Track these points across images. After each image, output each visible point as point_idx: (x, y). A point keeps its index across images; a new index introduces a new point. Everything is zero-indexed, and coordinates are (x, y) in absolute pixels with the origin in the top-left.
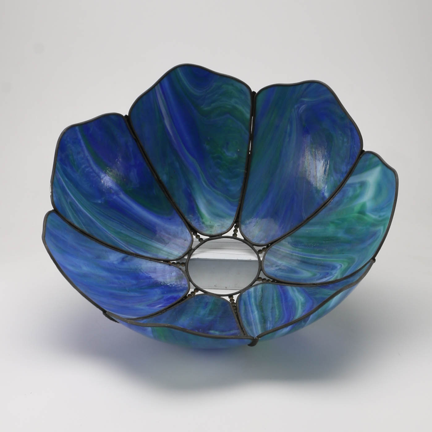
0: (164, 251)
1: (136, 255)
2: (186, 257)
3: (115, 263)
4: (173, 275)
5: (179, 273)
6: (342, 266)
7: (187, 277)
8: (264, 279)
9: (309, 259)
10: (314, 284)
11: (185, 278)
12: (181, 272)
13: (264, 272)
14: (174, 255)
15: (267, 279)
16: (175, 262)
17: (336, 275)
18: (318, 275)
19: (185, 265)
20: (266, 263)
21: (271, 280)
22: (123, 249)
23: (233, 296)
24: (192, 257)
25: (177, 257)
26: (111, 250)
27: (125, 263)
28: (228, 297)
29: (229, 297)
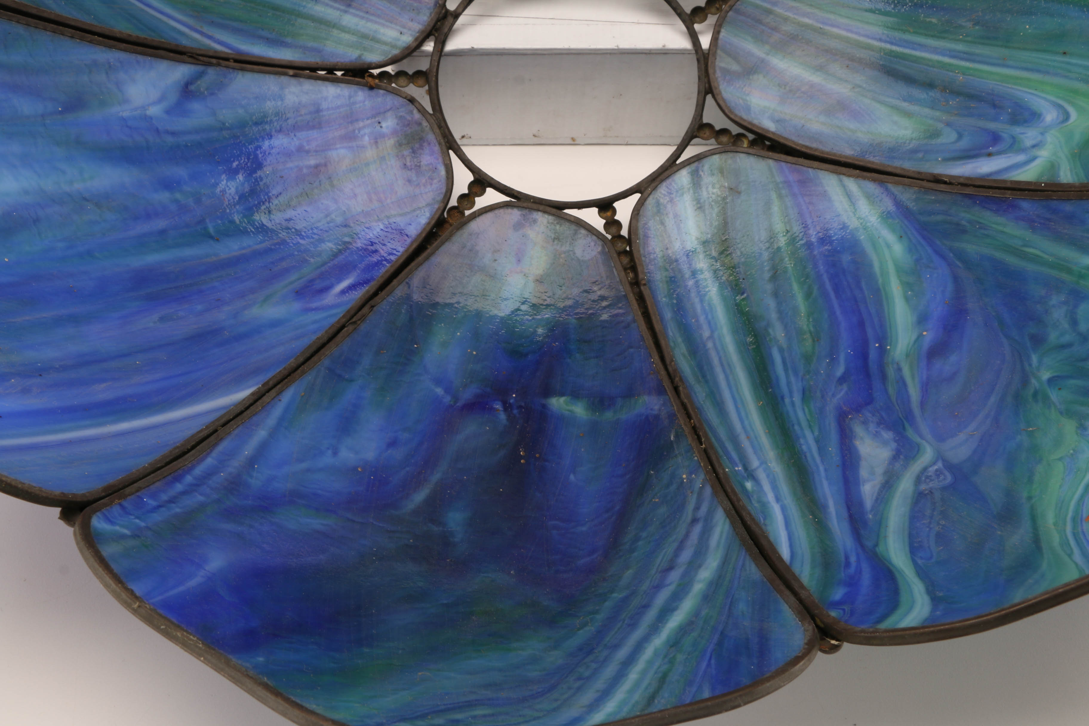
0: (344, 29)
1: (236, 61)
2: (429, 47)
3: (154, 111)
4: (384, 130)
5: (409, 118)
6: (1067, 116)
7: (438, 131)
8: (724, 131)
9: (903, 57)
10: (937, 180)
11: (431, 137)
12: (417, 115)
13: (721, 103)
14: (385, 43)
15: (735, 130)
16: (389, 69)
17: (1044, 154)
18: (949, 137)
19: (428, 81)
20: (723, 65)
21: (751, 137)
22: (185, 42)
23: (616, 205)
24: (452, 45)
25: (396, 52)
26: (133, 57)
27: (196, 106)
28: (595, 210)
29: (599, 212)
